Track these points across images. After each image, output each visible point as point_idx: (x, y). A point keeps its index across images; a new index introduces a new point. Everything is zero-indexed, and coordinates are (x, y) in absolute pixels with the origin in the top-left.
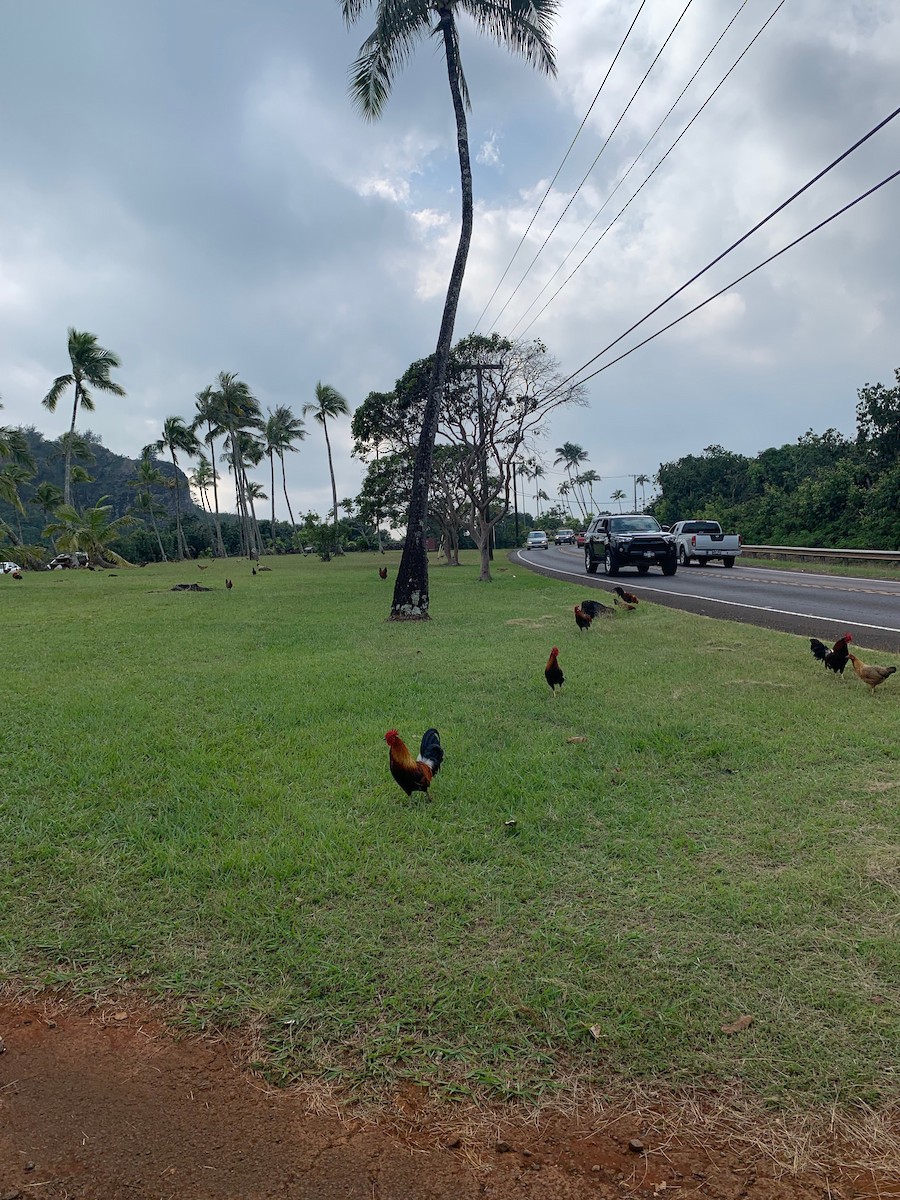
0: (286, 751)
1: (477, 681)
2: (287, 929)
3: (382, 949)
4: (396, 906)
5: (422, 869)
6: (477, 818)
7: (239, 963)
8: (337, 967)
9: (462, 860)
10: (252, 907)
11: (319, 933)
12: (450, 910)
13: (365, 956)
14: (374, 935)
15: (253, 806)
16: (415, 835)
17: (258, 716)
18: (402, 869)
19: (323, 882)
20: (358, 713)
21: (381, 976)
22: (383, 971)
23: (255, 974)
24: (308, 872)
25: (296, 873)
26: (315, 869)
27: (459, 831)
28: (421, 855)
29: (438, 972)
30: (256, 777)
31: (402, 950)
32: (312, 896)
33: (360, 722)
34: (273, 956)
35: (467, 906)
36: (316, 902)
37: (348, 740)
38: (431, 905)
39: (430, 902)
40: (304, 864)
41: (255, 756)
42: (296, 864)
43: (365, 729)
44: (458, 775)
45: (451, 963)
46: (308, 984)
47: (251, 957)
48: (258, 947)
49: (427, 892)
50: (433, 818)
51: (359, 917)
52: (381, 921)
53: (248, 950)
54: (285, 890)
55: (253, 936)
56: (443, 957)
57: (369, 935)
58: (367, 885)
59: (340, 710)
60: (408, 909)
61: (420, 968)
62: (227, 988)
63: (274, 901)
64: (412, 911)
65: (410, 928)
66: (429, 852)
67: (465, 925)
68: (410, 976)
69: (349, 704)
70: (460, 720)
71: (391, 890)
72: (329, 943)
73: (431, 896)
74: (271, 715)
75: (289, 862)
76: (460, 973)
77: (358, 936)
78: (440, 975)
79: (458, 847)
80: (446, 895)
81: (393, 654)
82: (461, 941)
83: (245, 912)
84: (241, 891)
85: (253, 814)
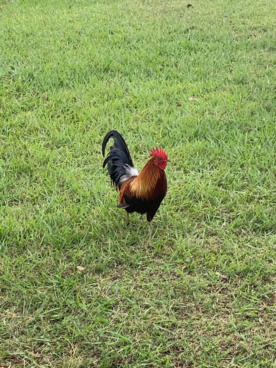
0: (51, 114)
1: (260, 37)
2: (71, 298)
3: (174, 320)
4: (187, 278)
5: (211, 240)
6: (269, 186)
7: (22, 333)
8: (128, 338)
9: (255, 230)
10: (31, 276)
11: (105, 303)
12: (246, 281)
13: (157, 327)
14: (164, 306)
15: (22, 171)
16: (201, 204)
17: (17, 75)
18: (190, 239)
19: (105, 251)
20: (126, 74)
21: (175, 348)
22: (178, 342)
23: (41, 344)
24: (88, 240)
25: (75, 241)
26: (95, 238)
27: (250, 200)
28: (209, 224)
29: (237, 345)
30: (22, 140)
31: (197, 322)
32: (94, 264)
33: (129, 83)
34: (58, 325)
35: (264, 278)
36: (98, 271)
37: (117, 102)
38: (224, 276)
39: (222, 273)
40: (83, 232)
41: (15, 120)
42: (74, 232)
43: (135, 91)
44: (243, 141)
45: (250, 336)
46: (97, 354)
47: (35, 327)
48: (41, 316)
49: (218, 263)
50: (219, 186)
51: (146, 287)
52: (171, 292)
53: (31, 319)
54: (65, 258)
55: (35, 305)
56: (242, 330)
57: (159, 306)
58: (153, 254)
59: (106, 70)
60: (199, 280)
61: (216, 340)
62: (13, 357)
63: (53, 270)
64: (204, 283)
65: (203, 300)
66: (218, 222)
67: (263, 297)
68: (207, 349)
69: (115, 64)
70: (242, 82)
71: (179, 261)
72: (117, 313)
73: (224, 266)
74: (31, 76)
75: (67, 229)
76: (261, 347)
77: (147, 307)
78: (239, 348)
79: (250, 216)
80: (240, 266)
81: (160, 8)
82: (260, 314)
83: (24, 280)
84: (20, 259)
85: (22, 179)
